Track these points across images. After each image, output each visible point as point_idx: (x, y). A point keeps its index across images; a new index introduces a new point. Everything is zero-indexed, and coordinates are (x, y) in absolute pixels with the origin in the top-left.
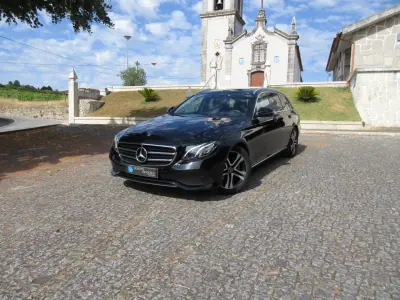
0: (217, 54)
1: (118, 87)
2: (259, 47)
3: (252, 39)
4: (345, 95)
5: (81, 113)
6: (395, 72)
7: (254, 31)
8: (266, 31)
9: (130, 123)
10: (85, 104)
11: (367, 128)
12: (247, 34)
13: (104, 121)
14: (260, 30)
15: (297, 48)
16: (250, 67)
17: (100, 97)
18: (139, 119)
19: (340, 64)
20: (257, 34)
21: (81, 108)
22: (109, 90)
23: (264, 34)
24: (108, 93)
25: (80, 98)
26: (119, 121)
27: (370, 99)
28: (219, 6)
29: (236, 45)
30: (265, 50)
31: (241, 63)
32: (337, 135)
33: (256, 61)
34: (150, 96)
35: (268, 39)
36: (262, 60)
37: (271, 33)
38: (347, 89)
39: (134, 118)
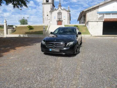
0: (48, 15)
1: (19, 25)
2: (60, 13)
3: (58, 11)
4: (85, 28)
5: (9, 33)
6: (98, 22)
7: (58, 9)
8: (61, 9)
9: (26, 36)
10: (9, 30)
11: (92, 36)
12: (56, 10)
13: (17, 36)
14: (60, 9)
15: (70, 14)
16: (57, 19)
17: (14, 28)
18: (28, 35)
19: (82, 19)
20: (59, 10)
21: (8, 32)
22: (16, 26)
23: (61, 10)
24: (16, 27)
25: (8, 28)
26: (22, 36)
27: (92, 29)
28: (47, 1)
29: (53, 13)
30: (61, 14)
31: (55, 18)
32: (86, 38)
33: (59, 18)
34: (31, 28)
35: (62, 11)
36: (61, 17)
37: (63, 10)
38: (85, 26)
39: (27, 35)
